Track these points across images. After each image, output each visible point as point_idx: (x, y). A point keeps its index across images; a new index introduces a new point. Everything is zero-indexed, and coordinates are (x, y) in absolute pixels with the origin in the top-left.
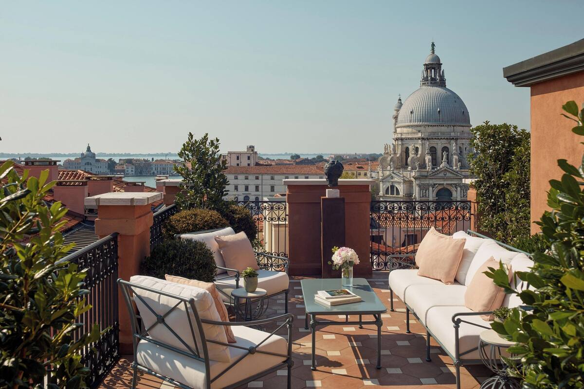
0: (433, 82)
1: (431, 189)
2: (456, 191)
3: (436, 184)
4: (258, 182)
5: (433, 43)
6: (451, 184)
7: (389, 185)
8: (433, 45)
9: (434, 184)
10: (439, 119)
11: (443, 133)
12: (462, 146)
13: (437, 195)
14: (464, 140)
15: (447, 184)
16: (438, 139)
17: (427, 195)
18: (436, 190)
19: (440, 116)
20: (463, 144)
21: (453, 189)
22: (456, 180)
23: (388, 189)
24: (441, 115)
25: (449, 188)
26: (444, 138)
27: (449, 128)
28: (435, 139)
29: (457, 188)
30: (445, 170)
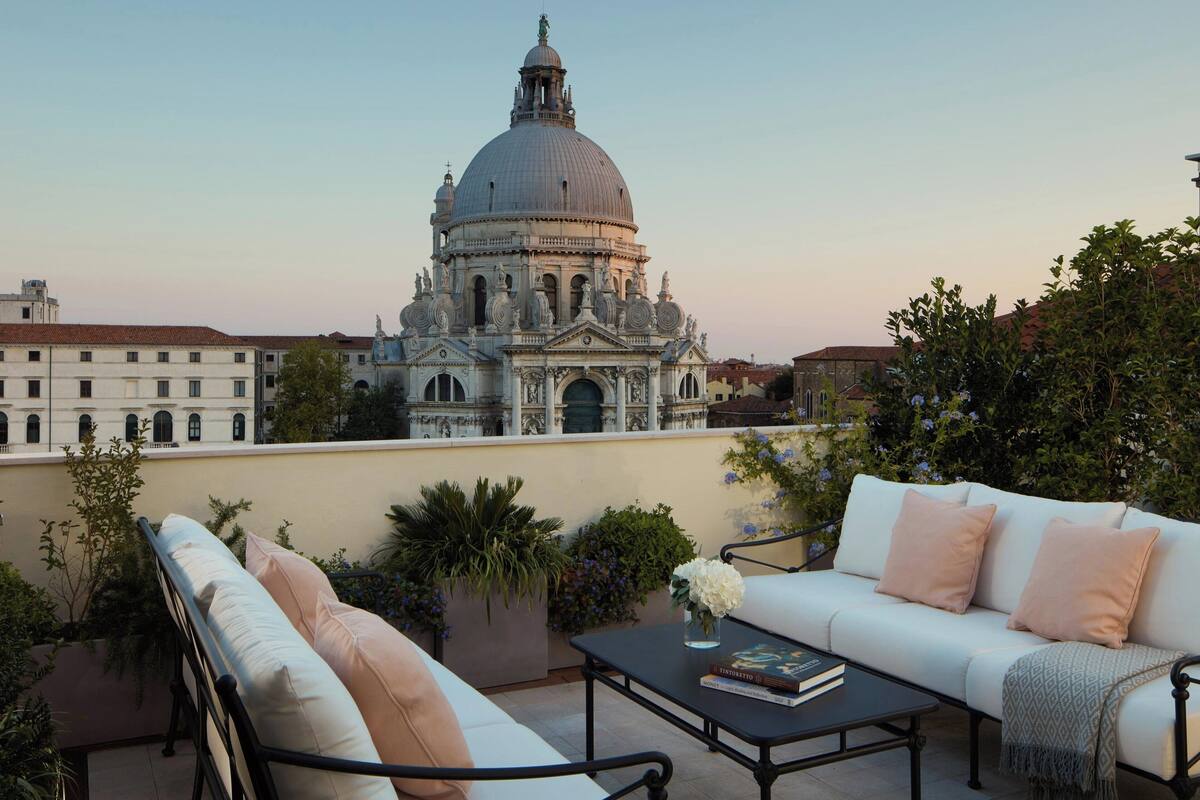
0: (546, 111)
1: (551, 380)
2: (615, 387)
3: (565, 368)
4: (36, 370)
5: (543, 17)
6: (602, 369)
7: (434, 373)
8: (543, 22)
9: (559, 368)
10: (565, 204)
11: (574, 239)
12: (617, 277)
13: (565, 399)
14: (623, 262)
15: (591, 367)
16: (563, 253)
17: (541, 399)
18: (563, 383)
19: (565, 196)
20: (620, 270)
21: (606, 381)
22: (615, 357)
23: (431, 386)
24: (568, 194)
25: (597, 377)
26: (578, 253)
27: (590, 227)
28: (556, 253)
29: (616, 379)
30: (589, 330)
